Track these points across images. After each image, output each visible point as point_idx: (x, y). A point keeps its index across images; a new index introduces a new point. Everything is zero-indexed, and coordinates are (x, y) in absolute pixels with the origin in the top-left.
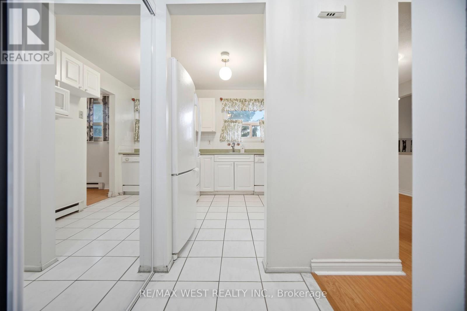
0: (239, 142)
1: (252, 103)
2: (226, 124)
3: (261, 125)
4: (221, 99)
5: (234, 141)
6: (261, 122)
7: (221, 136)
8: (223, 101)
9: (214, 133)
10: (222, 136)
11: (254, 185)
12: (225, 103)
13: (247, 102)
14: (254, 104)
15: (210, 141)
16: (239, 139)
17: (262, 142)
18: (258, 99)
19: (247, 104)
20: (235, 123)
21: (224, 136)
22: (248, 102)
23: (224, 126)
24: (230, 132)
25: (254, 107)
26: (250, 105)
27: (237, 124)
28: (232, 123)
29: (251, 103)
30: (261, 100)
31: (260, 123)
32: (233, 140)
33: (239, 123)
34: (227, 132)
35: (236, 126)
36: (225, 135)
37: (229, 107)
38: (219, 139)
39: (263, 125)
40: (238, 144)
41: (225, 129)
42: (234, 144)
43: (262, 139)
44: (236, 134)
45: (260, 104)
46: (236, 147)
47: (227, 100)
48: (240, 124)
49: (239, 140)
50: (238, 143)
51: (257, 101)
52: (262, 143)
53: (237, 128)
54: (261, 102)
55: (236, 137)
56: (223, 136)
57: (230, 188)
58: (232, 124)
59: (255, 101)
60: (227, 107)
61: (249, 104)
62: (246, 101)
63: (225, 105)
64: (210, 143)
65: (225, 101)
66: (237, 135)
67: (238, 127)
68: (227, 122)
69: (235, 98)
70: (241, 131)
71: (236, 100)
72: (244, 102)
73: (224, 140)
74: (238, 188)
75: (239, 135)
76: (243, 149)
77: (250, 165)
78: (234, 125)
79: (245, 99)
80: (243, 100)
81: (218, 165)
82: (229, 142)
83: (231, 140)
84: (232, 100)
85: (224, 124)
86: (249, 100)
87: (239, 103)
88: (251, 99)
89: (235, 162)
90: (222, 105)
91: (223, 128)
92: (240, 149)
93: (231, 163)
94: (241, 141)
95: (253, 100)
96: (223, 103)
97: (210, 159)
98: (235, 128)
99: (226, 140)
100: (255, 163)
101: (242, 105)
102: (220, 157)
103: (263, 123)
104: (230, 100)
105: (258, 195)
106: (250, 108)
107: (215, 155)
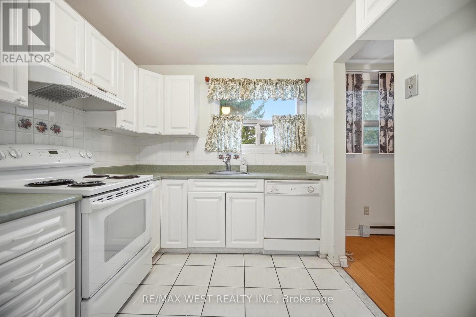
0: (238, 153)
1: (261, 86)
2: (216, 122)
3: (276, 125)
4: (207, 79)
5: (229, 152)
6: (276, 119)
7: (207, 142)
8: (210, 82)
9: (194, 138)
10: (209, 143)
11: (264, 238)
12: (213, 86)
13: (251, 84)
14: (263, 87)
15: (188, 152)
16: (237, 148)
17: (276, 153)
18: (270, 80)
19: (251, 87)
20: (230, 121)
21: (213, 142)
22: (254, 84)
23: (212, 127)
24: (222, 136)
25: (263, 92)
26: (257, 89)
27: (234, 121)
28: (227, 121)
29: (258, 87)
30: (276, 80)
31: (273, 121)
32: (227, 150)
33: (237, 121)
34: (218, 136)
35: (233, 126)
36: (214, 140)
37: (220, 93)
38: (204, 149)
39: (278, 124)
40: (237, 157)
41: (213, 131)
42: (229, 157)
43: (277, 148)
44: (232, 139)
45: (275, 87)
46: (233, 162)
47: (217, 80)
48: (239, 122)
49: (238, 149)
50: (237, 154)
51: (269, 83)
52: (278, 155)
53: (234, 129)
54: (276, 85)
55: (233, 143)
56: (211, 143)
57: (218, 242)
58: (226, 123)
59: (265, 82)
60: (217, 94)
61: (255, 89)
62: (249, 84)
63: (214, 90)
64: (188, 154)
65: (213, 83)
66: (234, 141)
67: (236, 127)
68: (218, 119)
69: (231, 78)
70: (241, 134)
71: (233, 81)
72: (246, 84)
73: (212, 150)
74: (234, 242)
75: (238, 141)
76: (244, 164)
77: (257, 198)
78: (229, 125)
79: (248, 79)
80: (245, 80)
81: (194, 198)
82: (220, 154)
83: (224, 149)
84: (225, 80)
85: (212, 123)
86: (256, 81)
87: (238, 87)
88: (258, 79)
89: (226, 193)
90: (209, 90)
91: (210, 129)
92: (239, 164)
93: (220, 194)
94: (241, 152)
95: (263, 81)
96: (210, 86)
97: (180, 187)
98: (232, 129)
99: (215, 150)
100: (265, 196)
101: (244, 90)
102: (199, 184)
103: (280, 121)
104: (221, 81)
105: (271, 255)
106: (257, 95)
107: (189, 180)
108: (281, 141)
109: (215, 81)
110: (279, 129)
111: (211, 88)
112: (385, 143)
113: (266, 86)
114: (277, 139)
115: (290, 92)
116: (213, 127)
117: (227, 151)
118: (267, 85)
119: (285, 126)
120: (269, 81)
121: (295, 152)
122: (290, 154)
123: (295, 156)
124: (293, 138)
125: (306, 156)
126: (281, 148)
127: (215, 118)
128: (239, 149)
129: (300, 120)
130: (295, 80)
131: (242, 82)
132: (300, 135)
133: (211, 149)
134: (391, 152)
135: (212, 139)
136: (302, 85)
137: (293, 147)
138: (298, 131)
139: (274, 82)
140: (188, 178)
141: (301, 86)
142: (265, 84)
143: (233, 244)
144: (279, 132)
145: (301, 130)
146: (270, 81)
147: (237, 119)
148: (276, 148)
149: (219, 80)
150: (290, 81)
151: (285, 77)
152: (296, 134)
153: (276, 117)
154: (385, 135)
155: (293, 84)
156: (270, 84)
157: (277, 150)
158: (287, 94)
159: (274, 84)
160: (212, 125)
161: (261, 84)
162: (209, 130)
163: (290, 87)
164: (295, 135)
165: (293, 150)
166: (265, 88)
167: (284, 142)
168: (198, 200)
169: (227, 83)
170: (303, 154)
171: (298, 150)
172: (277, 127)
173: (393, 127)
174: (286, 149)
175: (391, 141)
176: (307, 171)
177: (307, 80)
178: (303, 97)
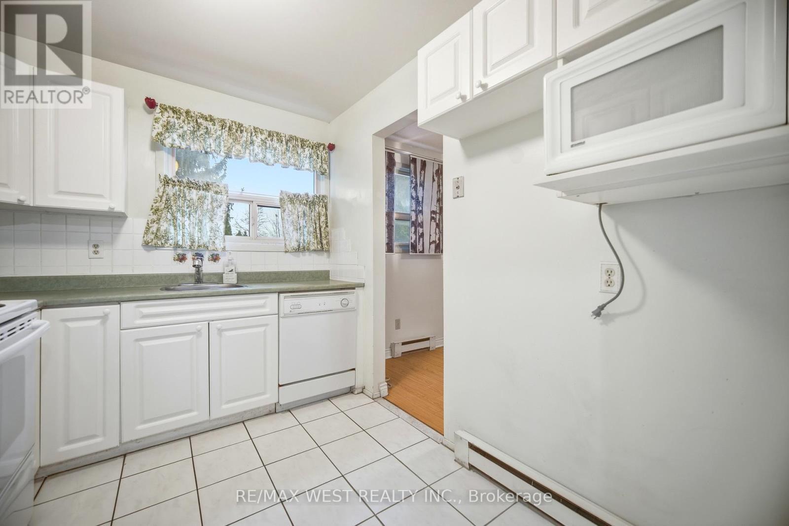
0: (219, 252)
1: (262, 140)
2: (170, 190)
3: (285, 207)
4: (151, 104)
5: (201, 248)
6: (286, 198)
7: (148, 229)
8: (158, 109)
9: (116, 218)
10: (154, 229)
11: (280, 386)
12: (165, 119)
13: (245, 134)
14: (266, 143)
15: (96, 246)
16: (217, 241)
17: (286, 252)
18: (278, 134)
19: (244, 139)
20: (202, 192)
21: (162, 229)
22: (249, 134)
23: (161, 198)
24: (186, 218)
26: (256, 144)
27: (209, 194)
30: (287, 136)
31: (281, 199)
32: (196, 244)
33: (216, 193)
34: (175, 218)
35: (208, 202)
36: (164, 226)
37: (182, 136)
38: (139, 240)
39: (290, 206)
40: (215, 258)
42: (199, 256)
43: (287, 243)
44: (207, 225)
45: (285, 147)
46: (208, 267)
47: (175, 110)
48: (219, 196)
49: (219, 244)
50: (216, 253)
51: (275, 138)
52: (288, 254)
53: (210, 207)
54: (287, 144)
55: (209, 233)
56: (158, 230)
58: (194, 194)
59: (269, 135)
60: (175, 136)
61: (252, 143)
62: (242, 131)
63: (168, 127)
64: (96, 253)
65: (166, 114)
66: (212, 229)
67: (215, 204)
68: (175, 185)
69: (206, 113)
70: (224, 217)
71: (209, 119)
72: (234, 130)
73: (162, 244)
74: (224, 407)
75: (217, 229)
76: (232, 271)
77: (266, 325)
78: (199, 199)
79: (239, 124)
80: (234, 124)
81: (137, 340)
82: (180, 251)
83: (189, 243)
84: (193, 115)
85: (161, 190)
86: (253, 130)
87: (219, 133)
88: (257, 128)
89: (210, 322)
90: (156, 124)
91: (155, 203)
92: (220, 271)
93: (199, 326)
94: (224, 249)
95: (265, 132)
96: (159, 118)
97: (98, 321)
98: (205, 208)
99: (168, 245)
100: (281, 319)
101: (231, 141)
102: (146, 311)
103: (291, 200)
104: (184, 114)
105: (289, 411)
106: (256, 155)
107: (124, 305)
108: (295, 233)
109: (171, 112)
110: (291, 213)
111: (161, 122)
112: (415, 241)
113: (270, 142)
114: (287, 229)
115: (308, 159)
116: (164, 199)
117: (196, 247)
118: (272, 140)
119: (300, 209)
120: (275, 135)
121: (315, 250)
122: (307, 254)
123: (314, 256)
124: (312, 229)
125: (329, 257)
126: (294, 244)
127: (168, 183)
128: (221, 243)
129: (321, 203)
130: (314, 142)
131: (228, 125)
132: (321, 225)
133: (159, 243)
134: (420, 252)
135: (161, 223)
136: (324, 152)
137: (311, 243)
138: (319, 219)
139: (284, 140)
140: (119, 302)
141: (322, 154)
142: (269, 139)
143: (225, 409)
144: (291, 218)
145: (323, 219)
146: (277, 136)
147: (215, 189)
148: (285, 244)
149: (179, 111)
150: (308, 142)
151: (300, 135)
152: (316, 224)
153: (286, 194)
154: (415, 232)
155: (312, 148)
156: (278, 140)
157: (288, 247)
158: (303, 162)
159: (284, 142)
160: (161, 194)
161: (263, 137)
162: (155, 205)
163: (307, 151)
164: (314, 225)
165: (312, 248)
166: (268, 145)
167: (299, 234)
168: (145, 344)
169: (197, 120)
170: (325, 254)
171: (319, 247)
172: (287, 211)
173: (422, 222)
174: (301, 245)
175: (421, 239)
176: (330, 278)
177: (332, 147)
178: (326, 170)
